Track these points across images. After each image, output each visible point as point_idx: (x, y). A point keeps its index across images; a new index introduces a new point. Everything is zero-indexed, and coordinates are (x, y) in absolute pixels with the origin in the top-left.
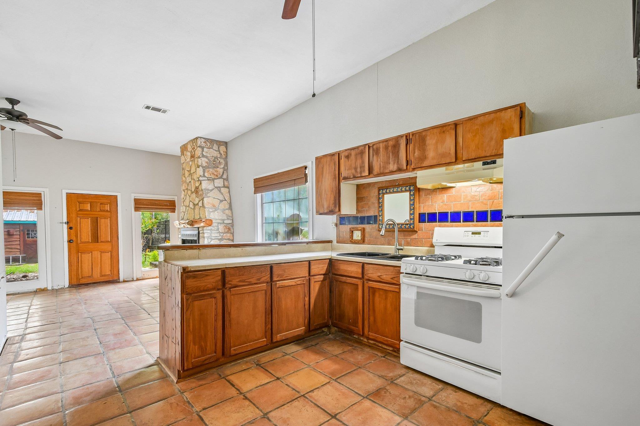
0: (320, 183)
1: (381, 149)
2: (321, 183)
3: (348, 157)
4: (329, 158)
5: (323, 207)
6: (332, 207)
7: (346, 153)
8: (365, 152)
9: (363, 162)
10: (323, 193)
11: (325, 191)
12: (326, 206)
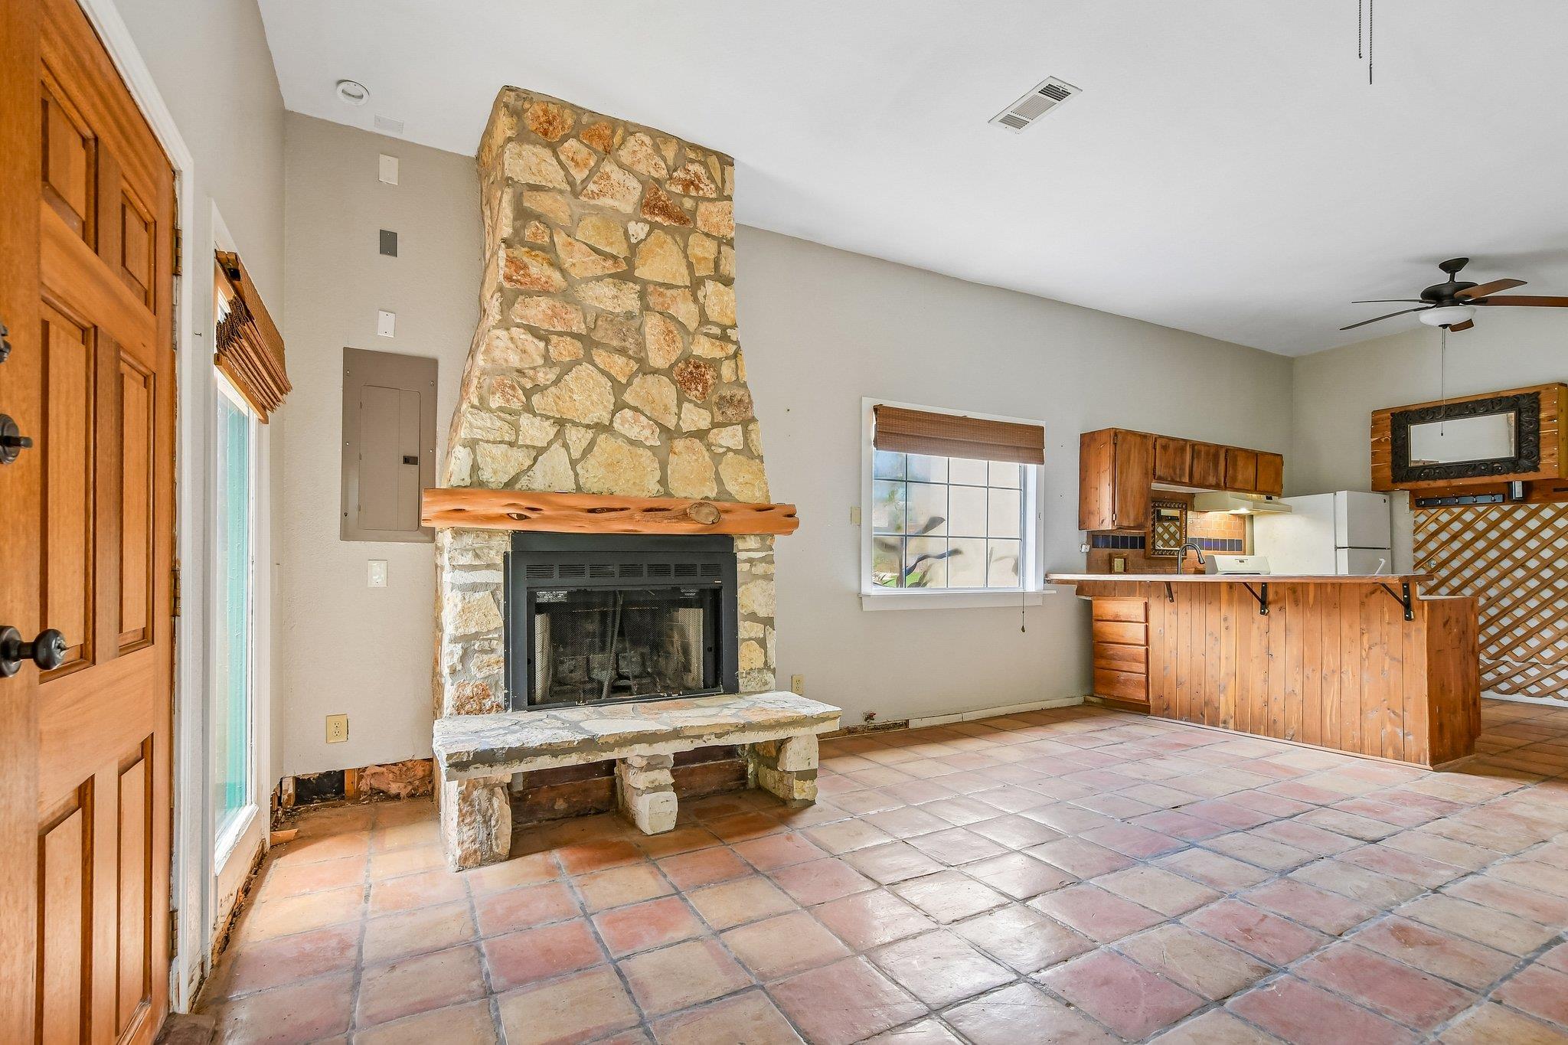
0: (1125, 475)
1: (1203, 453)
2: (1127, 476)
3: (1165, 448)
4: (1138, 439)
5: (1128, 517)
6: (1141, 519)
7: (1164, 441)
8: (1186, 450)
9: (1183, 463)
10: (1129, 494)
11: (1132, 491)
12: (1132, 517)
